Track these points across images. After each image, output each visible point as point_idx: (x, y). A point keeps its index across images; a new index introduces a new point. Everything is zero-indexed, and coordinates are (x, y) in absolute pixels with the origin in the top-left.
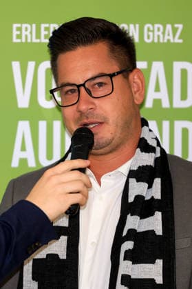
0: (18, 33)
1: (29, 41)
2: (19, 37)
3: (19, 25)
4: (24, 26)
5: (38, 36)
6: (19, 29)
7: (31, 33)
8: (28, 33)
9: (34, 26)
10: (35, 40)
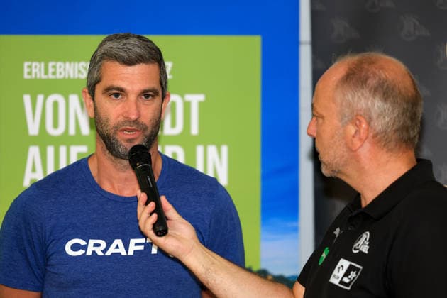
0: (29, 70)
1: (38, 76)
2: (30, 73)
3: (29, 63)
4: (34, 64)
5: (46, 73)
6: (30, 67)
7: (40, 70)
8: (37, 70)
9: (43, 64)
10: (44, 77)
